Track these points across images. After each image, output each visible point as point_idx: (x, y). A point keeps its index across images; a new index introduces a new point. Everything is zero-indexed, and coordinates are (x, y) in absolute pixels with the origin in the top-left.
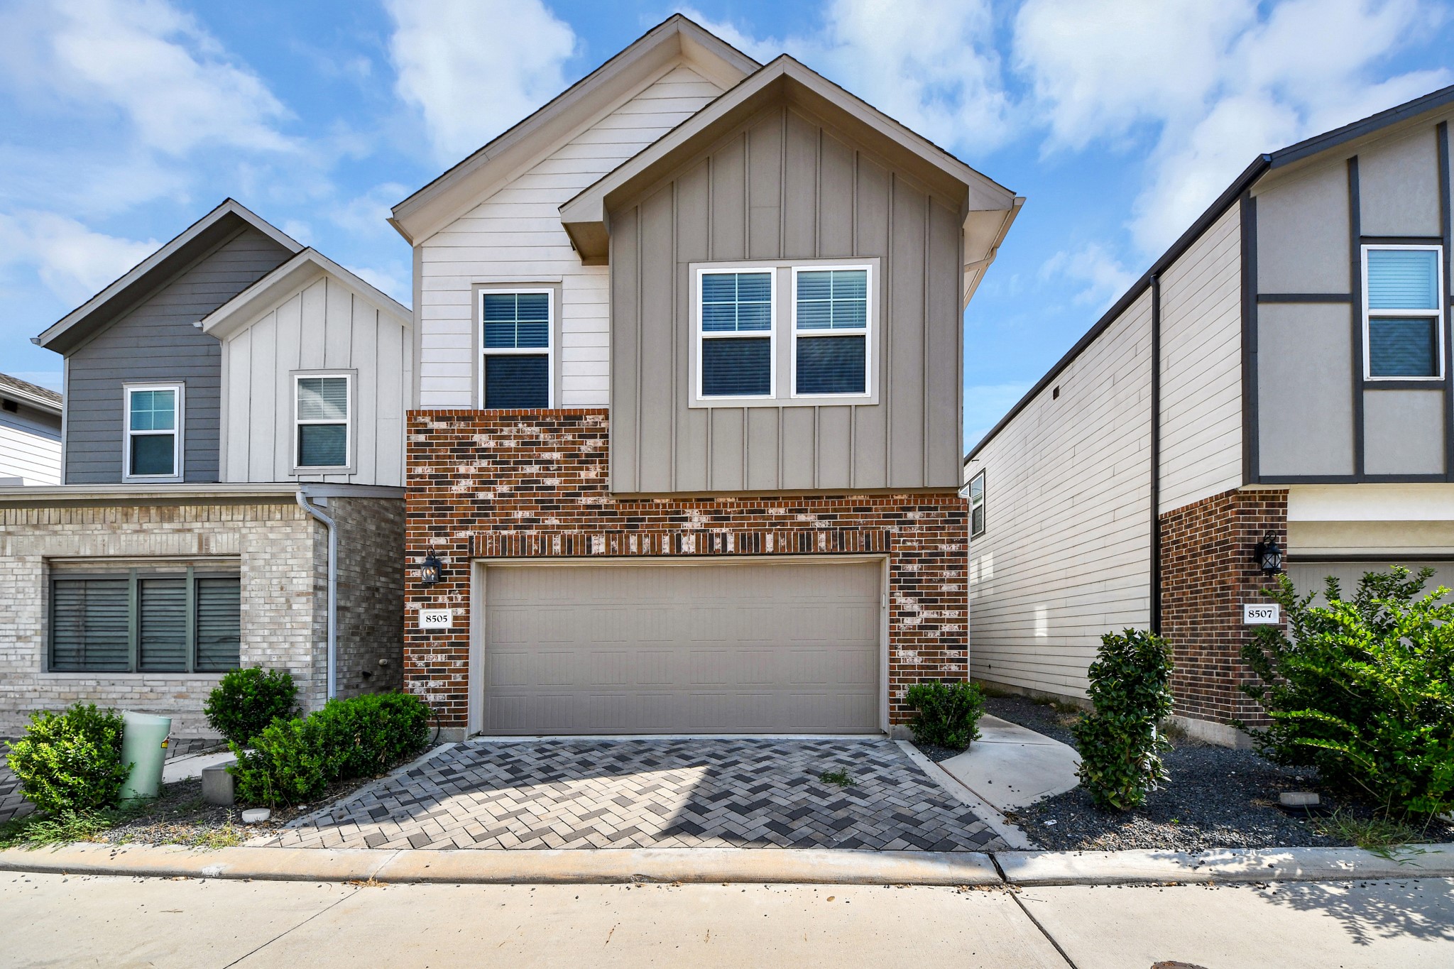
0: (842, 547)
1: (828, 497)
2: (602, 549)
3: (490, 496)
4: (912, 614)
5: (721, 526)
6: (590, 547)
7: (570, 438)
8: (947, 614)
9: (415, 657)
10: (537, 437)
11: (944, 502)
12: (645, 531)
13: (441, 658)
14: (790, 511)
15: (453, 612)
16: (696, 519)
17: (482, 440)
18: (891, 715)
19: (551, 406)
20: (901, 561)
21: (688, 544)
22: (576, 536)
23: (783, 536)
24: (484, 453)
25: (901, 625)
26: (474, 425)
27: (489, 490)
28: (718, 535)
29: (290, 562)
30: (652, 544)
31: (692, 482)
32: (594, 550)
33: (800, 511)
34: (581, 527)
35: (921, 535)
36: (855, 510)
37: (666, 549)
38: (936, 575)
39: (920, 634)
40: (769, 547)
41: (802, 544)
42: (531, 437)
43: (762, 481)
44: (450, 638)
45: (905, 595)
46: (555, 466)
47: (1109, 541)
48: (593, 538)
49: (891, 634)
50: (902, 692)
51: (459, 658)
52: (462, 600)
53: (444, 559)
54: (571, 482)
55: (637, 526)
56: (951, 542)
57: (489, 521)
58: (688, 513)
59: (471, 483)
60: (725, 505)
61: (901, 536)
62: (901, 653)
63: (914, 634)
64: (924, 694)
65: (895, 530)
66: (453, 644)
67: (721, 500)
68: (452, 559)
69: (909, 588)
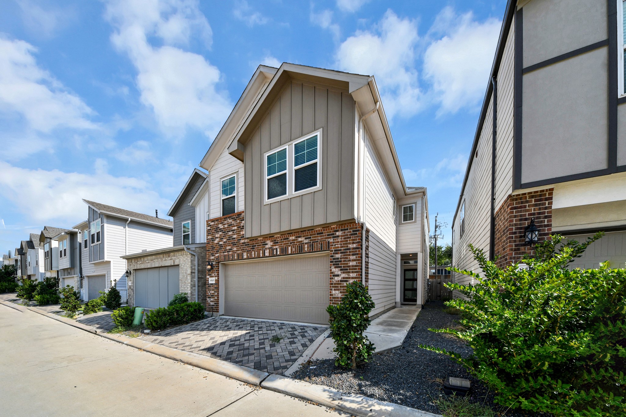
0: (313, 250)
1: (308, 230)
2: (246, 257)
3: (222, 243)
4: (338, 276)
5: (276, 245)
6: (243, 256)
7: (239, 221)
8: (352, 275)
9: (208, 292)
10: (231, 223)
11: (350, 226)
12: (256, 250)
13: (213, 292)
14: (296, 237)
15: (215, 278)
16: (269, 244)
17: (221, 226)
20: (334, 253)
21: (267, 254)
23: (294, 247)
25: (334, 280)
27: (222, 241)
28: (275, 249)
31: (265, 230)
33: (299, 237)
35: (341, 241)
36: (318, 234)
37: (261, 255)
38: (347, 258)
39: (341, 284)
40: (290, 252)
41: (300, 250)
43: (285, 227)
45: (335, 267)
46: (235, 231)
49: (330, 284)
51: (216, 292)
52: (217, 275)
53: (213, 263)
54: (239, 236)
55: (254, 248)
56: (353, 243)
57: (222, 251)
58: (267, 242)
60: (277, 237)
61: (334, 243)
62: (334, 292)
63: (338, 284)
65: (331, 240)
66: (215, 288)
67: (275, 236)
69: (337, 264)
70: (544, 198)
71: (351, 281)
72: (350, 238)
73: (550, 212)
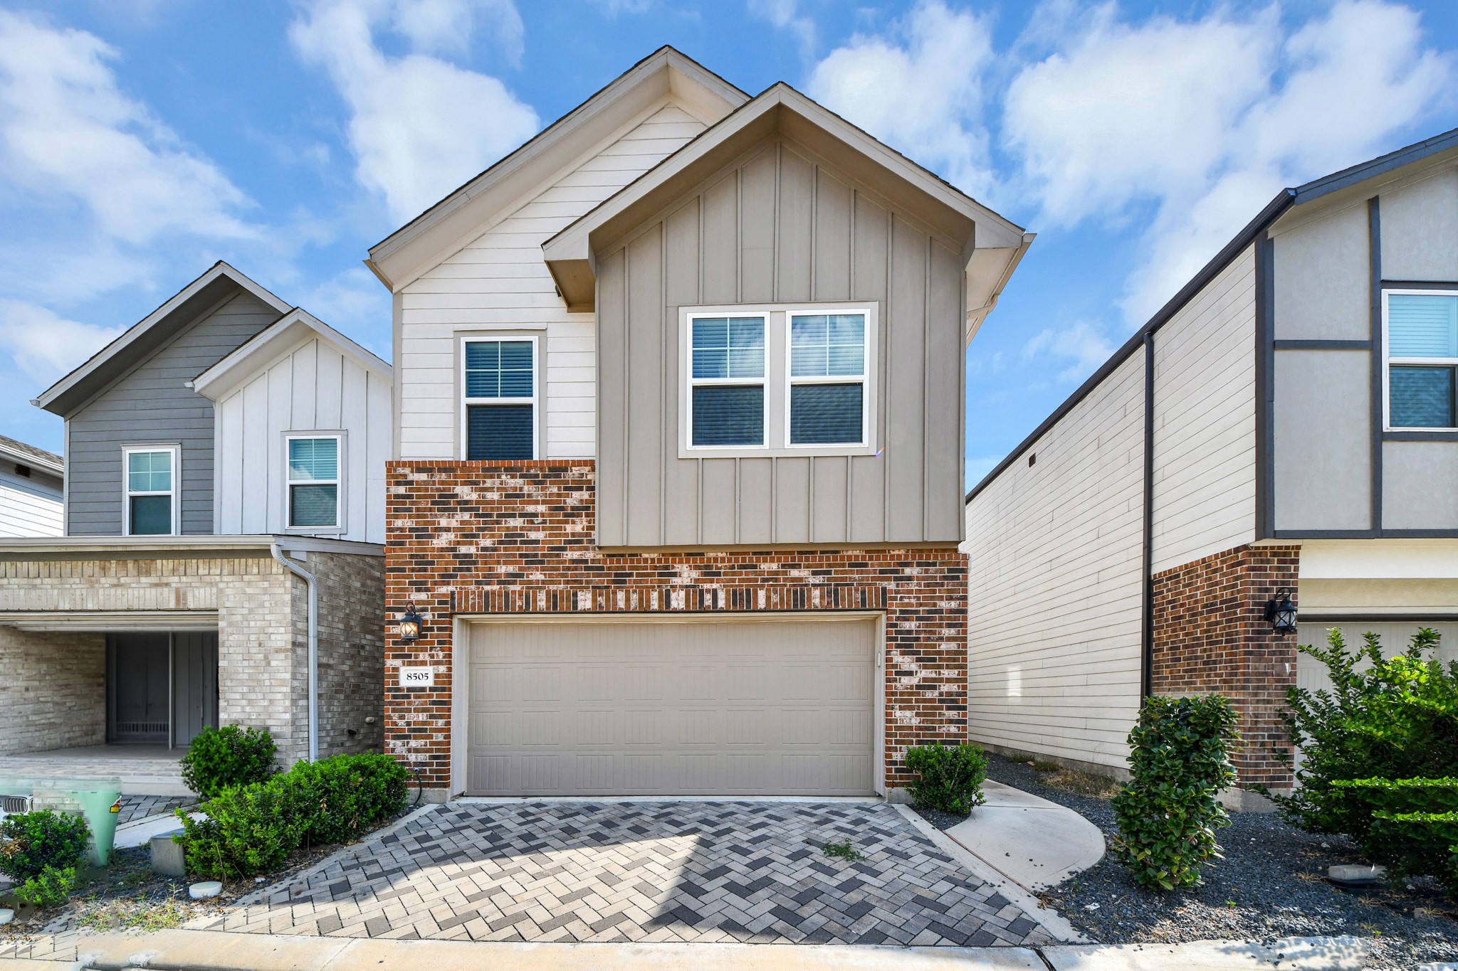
0: (836, 604)
1: (822, 552)
2: (589, 605)
3: (472, 550)
4: (910, 673)
5: (712, 581)
6: (575, 602)
7: (555, 490)
8: (946, 673)
9: (395, 717)
10: (521, 489)
11: (943, 557)
12: (632, 587)
13: (422, 717)
14: (783, 566)
15: (434, 669)
16: (685, 575)
17: (465, 492)
18: (888, 777)
19: (536, 457)
20: (898, 619)
21: (678, 600)
22: (561, 592)
23: (775, 592)
24: (465, 506)
25: (898, 685)
26: (455, 477)
27: (471, 543)
28: (708, 591)
29: (268, 617)
30: (641, 600)
31: (682, 535)
32: (581, 606)
33: (793, 567)
34: (567, 582)
35: (919, 591)
36: (851, 565)
37: (655, 605)
38: (934, 633)
39: (918, 694)
40: (762, 603)
41: (795, 600)
42: (515, 489)
43: (755, 535)
44: (430, 696)
45: (903, 653)
46: (540, 519)
48: (579, 593)
49: (887, 694)
50: (899, 754)
51: (441, 717)
52: (444, 657)
53: (425, 615)
54: (556, 535)
55: (624, 582)
56: (951, 599)
57: (471, 576)
58: (678, 568)
59: (453, 536)
60: (716, 560)
61: (897, 592)
62: (898, 714)
63: (912, 694)
64: (927, 757)
65: (891, 586)
66: (434, 703)
67: (712, 554)
68: (433, 615)
69: (906, 646)
70: (1289, 558)
71: (945, 688)
72: (942, 585)
73: (1296, 583)
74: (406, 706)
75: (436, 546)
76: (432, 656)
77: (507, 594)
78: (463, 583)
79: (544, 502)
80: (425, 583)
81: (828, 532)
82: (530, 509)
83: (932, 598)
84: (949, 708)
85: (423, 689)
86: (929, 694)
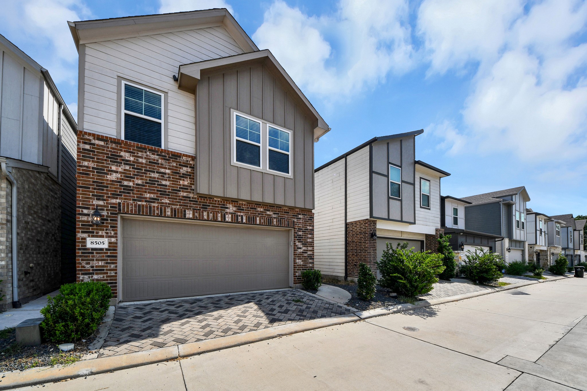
0: (281, 225)
1: (276, 207)
2: (191, 216)
3: (131, 184)
4: (300, 248)
5: (241, 212)
6: (185, 215)
7: (175, 165)
8: (309, 248)
9: (84, 263)
10: (157, 161)
12: (210, 211)
13: (101, 263)
14: (265, 210)
15: (108, 240)
16: (231, 209)
17: (126, 156)
18: (294, 281)
19: (163, 147)
20: (297, 231)
21: (228, 218)
22: (178, 209)
23: (262, 219)
24: (127, 162)
25: (297, 252)
26: (121, 147)
27: (130, 181)
28: (240, 216)
30: (214, 216)
32: (187, 216)
34: (181, 205)
35: (302, 223)
36: (285, 212)
37: (219, 219)
38: (306, 236)
39: (302, 255)
40: (258, 222)
41: (269, 222)
42: (154, 160)
43: (257, 198)
44: (105, 253)
45: (299, 242)
46: (167, 176)
47: (331, 228)
48: (187, 211)
49: (294, 255)
50: (297, 273)
51: (113, 263)
52: (114, 234)
53: (102, 212)
54: (175, 184)
55: (207, 208)
57: (130, 196)
58: (228, 206)
59: (119, 176)
60: (242, 204)
61: (297, 222)
62: (297, 261)
64: (309, 273)
65: (296, 220)
66: (109, 256)
67: (241, 202)
68: (108, 213)
69: (300, 240)
70: (375, 223)
71: (309, 253)
72: (308, 221)
73: (376, 229)
74: (91, 258)
75: (109, 179)
76: (107, 233)
77: (150, 207)
78: (125, 199)
79: (169, 169)
80: (103, 196)
81: (280, 201)
82: (162, 170)
83: (306, 225)
84: (310, 259)
85: (102, 249)
86: (305, 255)
